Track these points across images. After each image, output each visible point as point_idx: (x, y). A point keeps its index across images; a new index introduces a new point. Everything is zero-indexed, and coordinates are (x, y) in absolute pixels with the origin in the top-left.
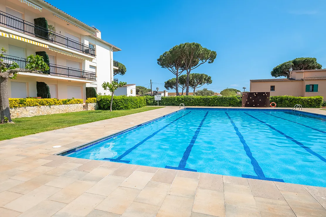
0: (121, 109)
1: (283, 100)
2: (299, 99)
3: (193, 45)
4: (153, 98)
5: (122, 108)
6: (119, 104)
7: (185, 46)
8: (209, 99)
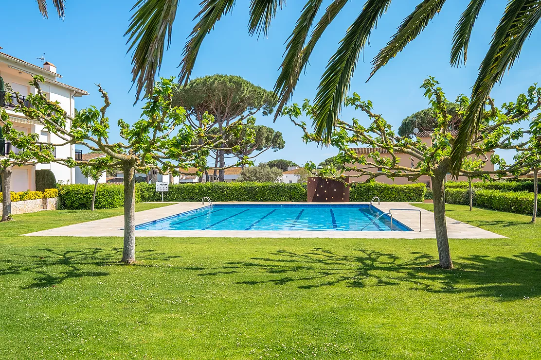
0: (104, 207)
1: (369, 190)
2: (393, 188)
3: (230, 82)
4: (154, 188)
5: (105, 205)
6: (100, 198)
7: (214, 82)
8: (255, 189)
